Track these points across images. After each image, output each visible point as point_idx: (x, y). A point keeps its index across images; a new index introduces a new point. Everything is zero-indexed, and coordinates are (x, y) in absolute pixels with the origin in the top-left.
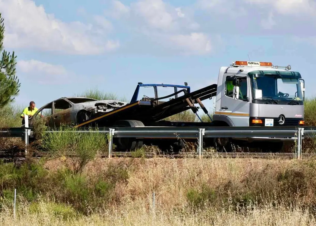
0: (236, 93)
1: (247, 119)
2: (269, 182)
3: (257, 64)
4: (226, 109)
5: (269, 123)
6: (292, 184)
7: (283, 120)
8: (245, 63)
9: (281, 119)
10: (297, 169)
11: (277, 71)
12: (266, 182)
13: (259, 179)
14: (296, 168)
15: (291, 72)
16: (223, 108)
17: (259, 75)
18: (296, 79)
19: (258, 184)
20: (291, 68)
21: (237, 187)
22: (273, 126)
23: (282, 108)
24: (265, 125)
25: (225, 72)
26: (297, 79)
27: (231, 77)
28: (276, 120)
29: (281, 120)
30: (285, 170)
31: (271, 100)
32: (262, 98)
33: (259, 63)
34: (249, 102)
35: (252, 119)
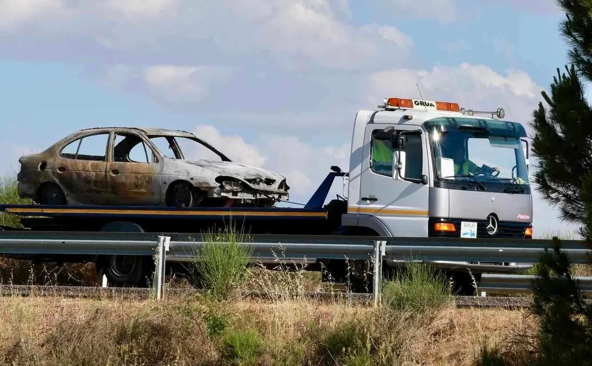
0: (400, 166)
1: (423, 221)
2: (100, 345)
3: (431, 105)
4: (373, 200)
5: (469, 230)
6: (146, 349)
7: (494, 226)
8: (409, 103)
9: (491, 223)
10: (156, 319)
11: (482, 120)
12: (92, 346)
13: (80, 339)
14: (155, 317)
15: (507, 123)
16: (365, 199)
17: (446, 127)
18: (515, 139)
19: (77, 350)
20: (504, 115)
21: (32, 355)
22: (475, 237)
23: (493, 199)
24: (462, 236)
25: (369, 120)
26: (517, 138)
27: (385, 131)
28: (482, 225)
29: (491, 225)
30: (132, 321)
31: (472, 182)
32: (455, 177)
33: (434, 103)
34: (428, 186)
35: (434, 221)
